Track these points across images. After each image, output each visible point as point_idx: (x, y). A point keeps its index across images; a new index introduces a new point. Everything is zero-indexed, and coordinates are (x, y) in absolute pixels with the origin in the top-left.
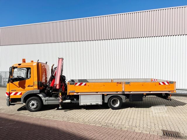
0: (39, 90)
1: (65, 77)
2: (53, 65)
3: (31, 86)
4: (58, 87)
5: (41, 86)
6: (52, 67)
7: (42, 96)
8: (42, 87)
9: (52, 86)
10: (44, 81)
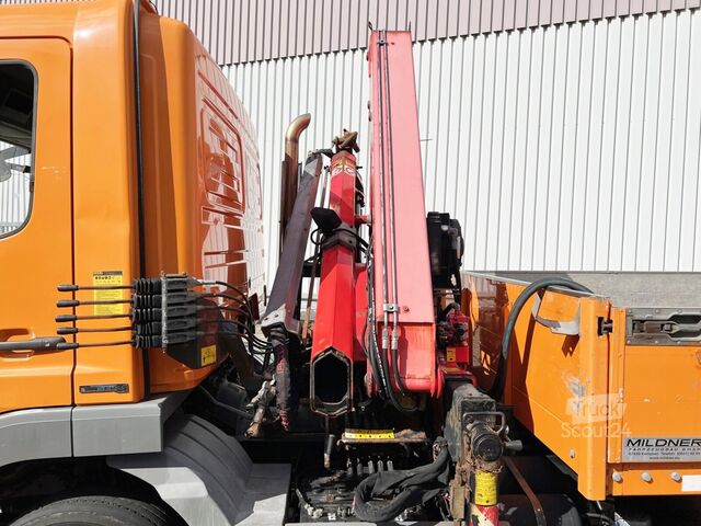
0: (153, 407)
1: (455, 224)
2: (304, 124)
3: (40, 349)
4: (421, 369)
5: (185, 352)
6: (295, 140)
7: (193, 502)
8: (195, 363)
9: (344, 352)
10: (215, 275)
